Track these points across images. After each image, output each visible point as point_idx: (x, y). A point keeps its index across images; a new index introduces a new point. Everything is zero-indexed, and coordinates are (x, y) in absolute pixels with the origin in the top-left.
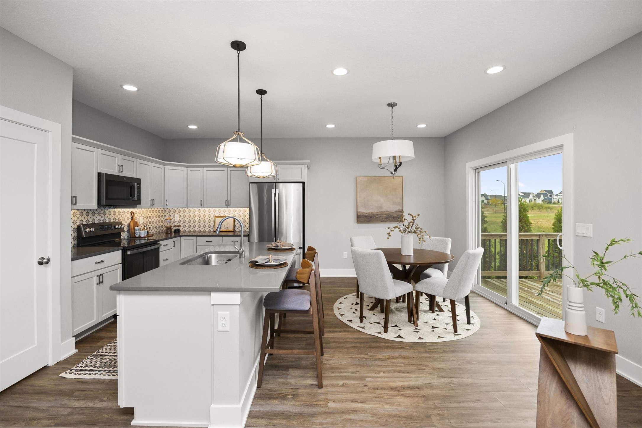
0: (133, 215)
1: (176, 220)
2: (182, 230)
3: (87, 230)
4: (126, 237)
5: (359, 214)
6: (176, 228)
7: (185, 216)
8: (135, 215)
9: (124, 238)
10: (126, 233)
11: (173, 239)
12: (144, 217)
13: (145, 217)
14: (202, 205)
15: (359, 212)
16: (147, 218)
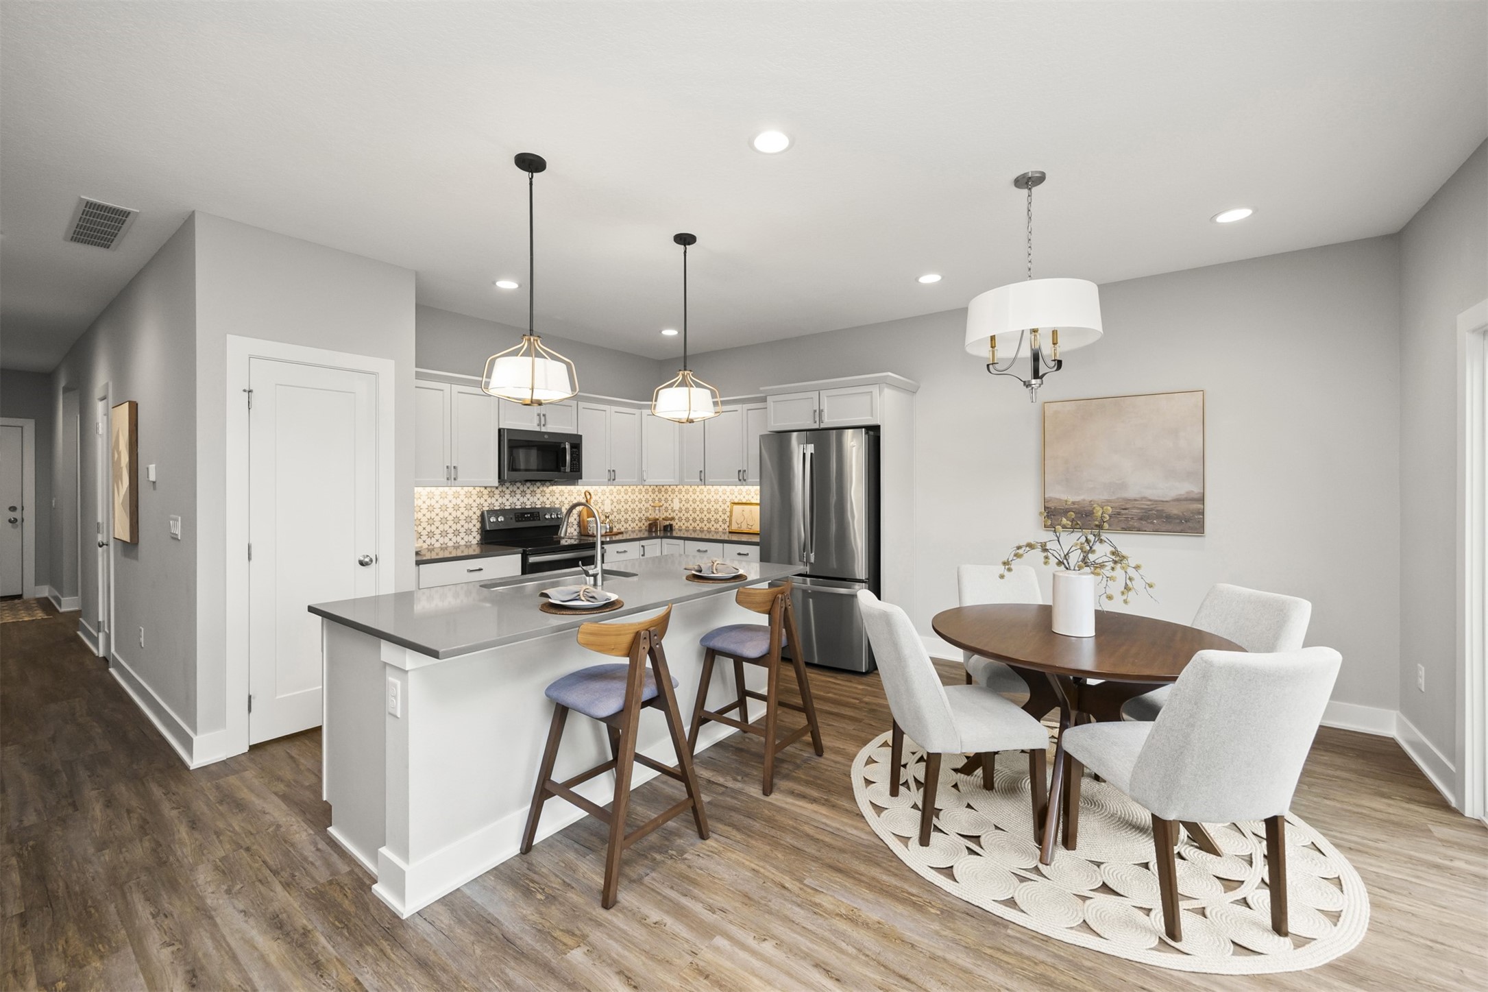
0: (588, 497)
1: (674, 509)
2: (677, 527)
3: (493, 519)
4: (575, 533)
5: (1048, 505)
6: (667, 523)
7: (687, 501)
8: (594, 498)
9: (571, 535)
10: (575, 527)
11: (641, 542)
12: (612, 500)
13: (615, 500)
14: (703, 480)
15: (1050, 500)
16: (619, 502)
